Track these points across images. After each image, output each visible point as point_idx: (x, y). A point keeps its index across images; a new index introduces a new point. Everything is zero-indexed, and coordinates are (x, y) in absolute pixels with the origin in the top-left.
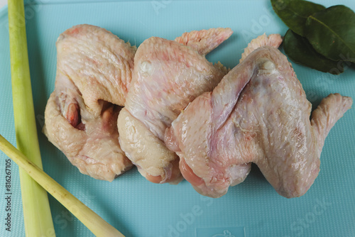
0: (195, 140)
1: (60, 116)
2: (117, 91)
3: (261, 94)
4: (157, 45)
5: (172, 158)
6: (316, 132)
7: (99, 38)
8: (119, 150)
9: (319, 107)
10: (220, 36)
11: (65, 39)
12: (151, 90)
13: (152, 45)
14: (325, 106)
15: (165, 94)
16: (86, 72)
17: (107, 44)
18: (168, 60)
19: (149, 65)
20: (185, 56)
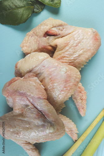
0: (25, 86)
1: (52, 27)
2: (60, 55)
3: (39, 122)
4: (75, 78)
5: (23, 74)
6: (22, 142)
7: (90, 50)
8: (32, 51)
9: (35, 147)
10: (81, 110)
11: (92, 33)
12: (53, 71)
13: (75, 76)
14: (34, 150)
15: (50, 77)
16: (72, 41)
17: (85, 53)
18: (66, 82)
19: (64, 72)
20: (67, 91)
